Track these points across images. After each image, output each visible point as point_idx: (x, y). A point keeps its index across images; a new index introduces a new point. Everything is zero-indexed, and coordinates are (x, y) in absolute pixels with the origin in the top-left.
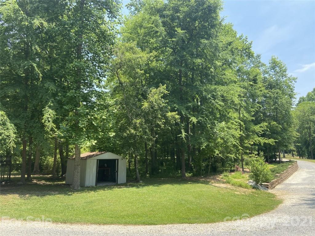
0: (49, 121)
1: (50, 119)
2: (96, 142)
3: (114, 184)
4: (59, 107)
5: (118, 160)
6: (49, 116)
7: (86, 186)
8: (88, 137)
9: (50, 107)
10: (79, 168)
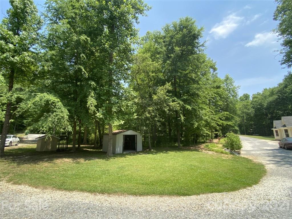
0: (92, 106)
1: (92, 105)
2: (124, 122)
3: (135, 151)
4: (98, 98)
5: (137, 135)
6: (92, 103)
7: (116, 153)
8: (118, 119)
9: (92, 97)
10: (112, 141)
